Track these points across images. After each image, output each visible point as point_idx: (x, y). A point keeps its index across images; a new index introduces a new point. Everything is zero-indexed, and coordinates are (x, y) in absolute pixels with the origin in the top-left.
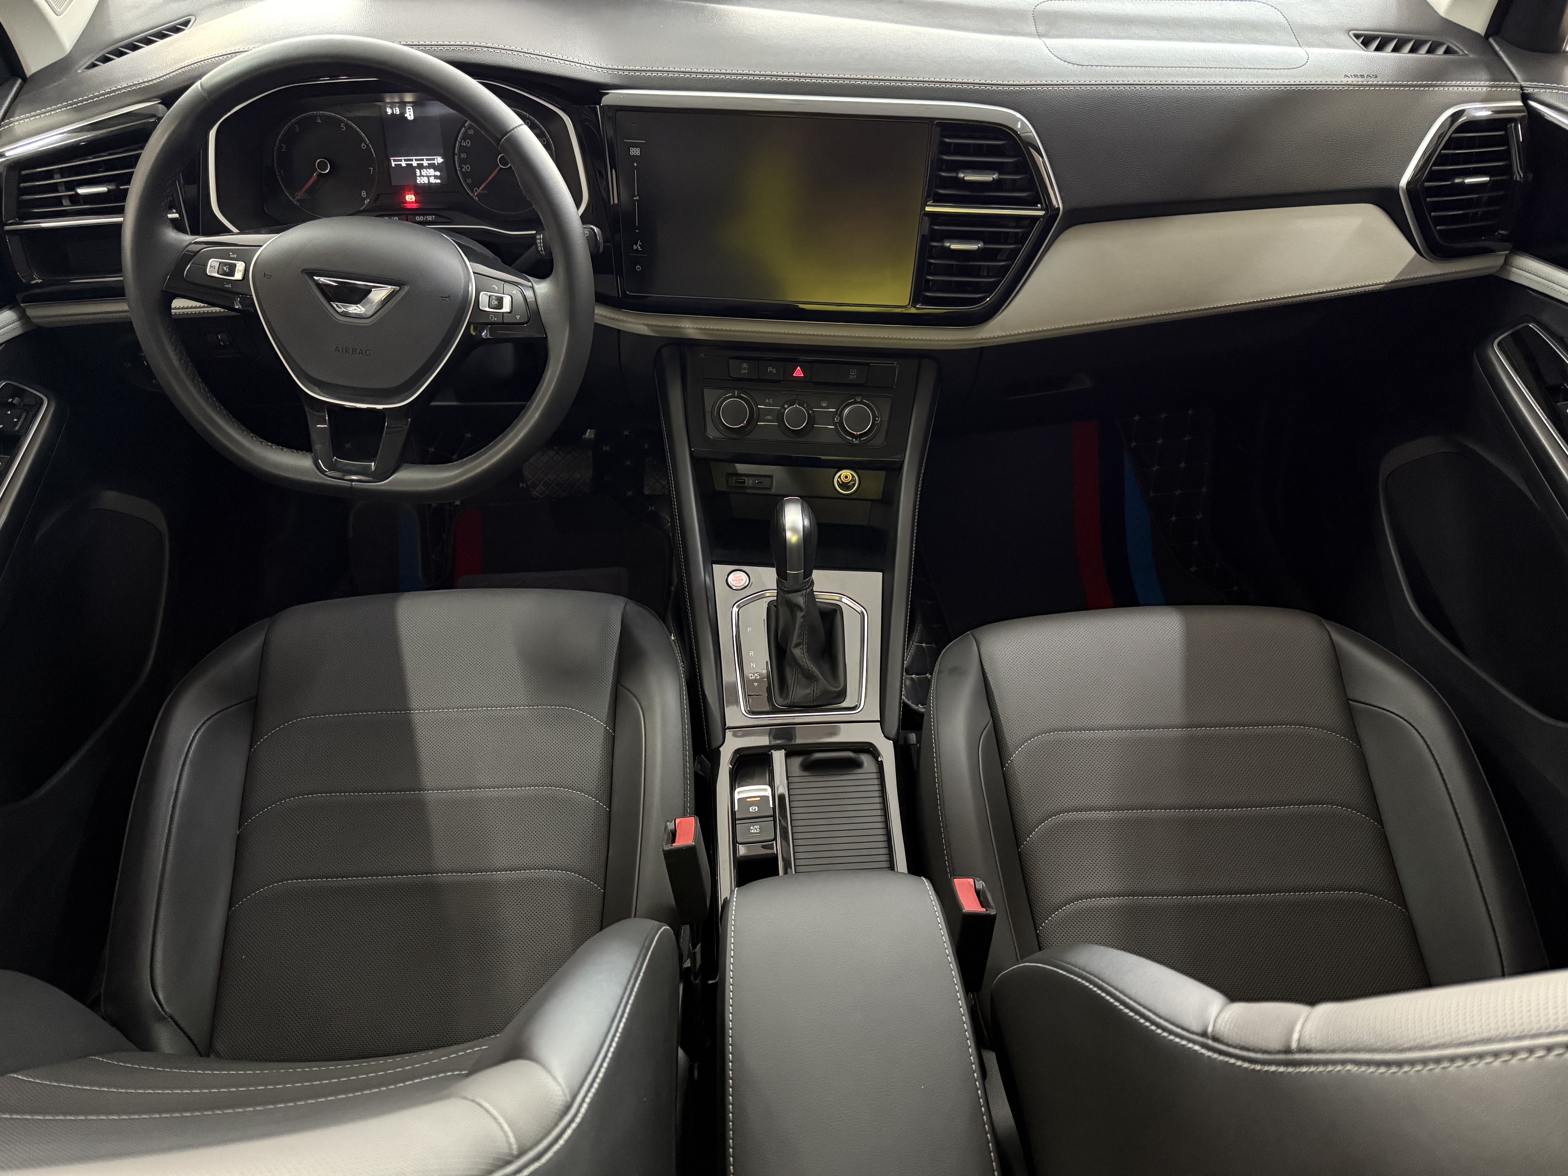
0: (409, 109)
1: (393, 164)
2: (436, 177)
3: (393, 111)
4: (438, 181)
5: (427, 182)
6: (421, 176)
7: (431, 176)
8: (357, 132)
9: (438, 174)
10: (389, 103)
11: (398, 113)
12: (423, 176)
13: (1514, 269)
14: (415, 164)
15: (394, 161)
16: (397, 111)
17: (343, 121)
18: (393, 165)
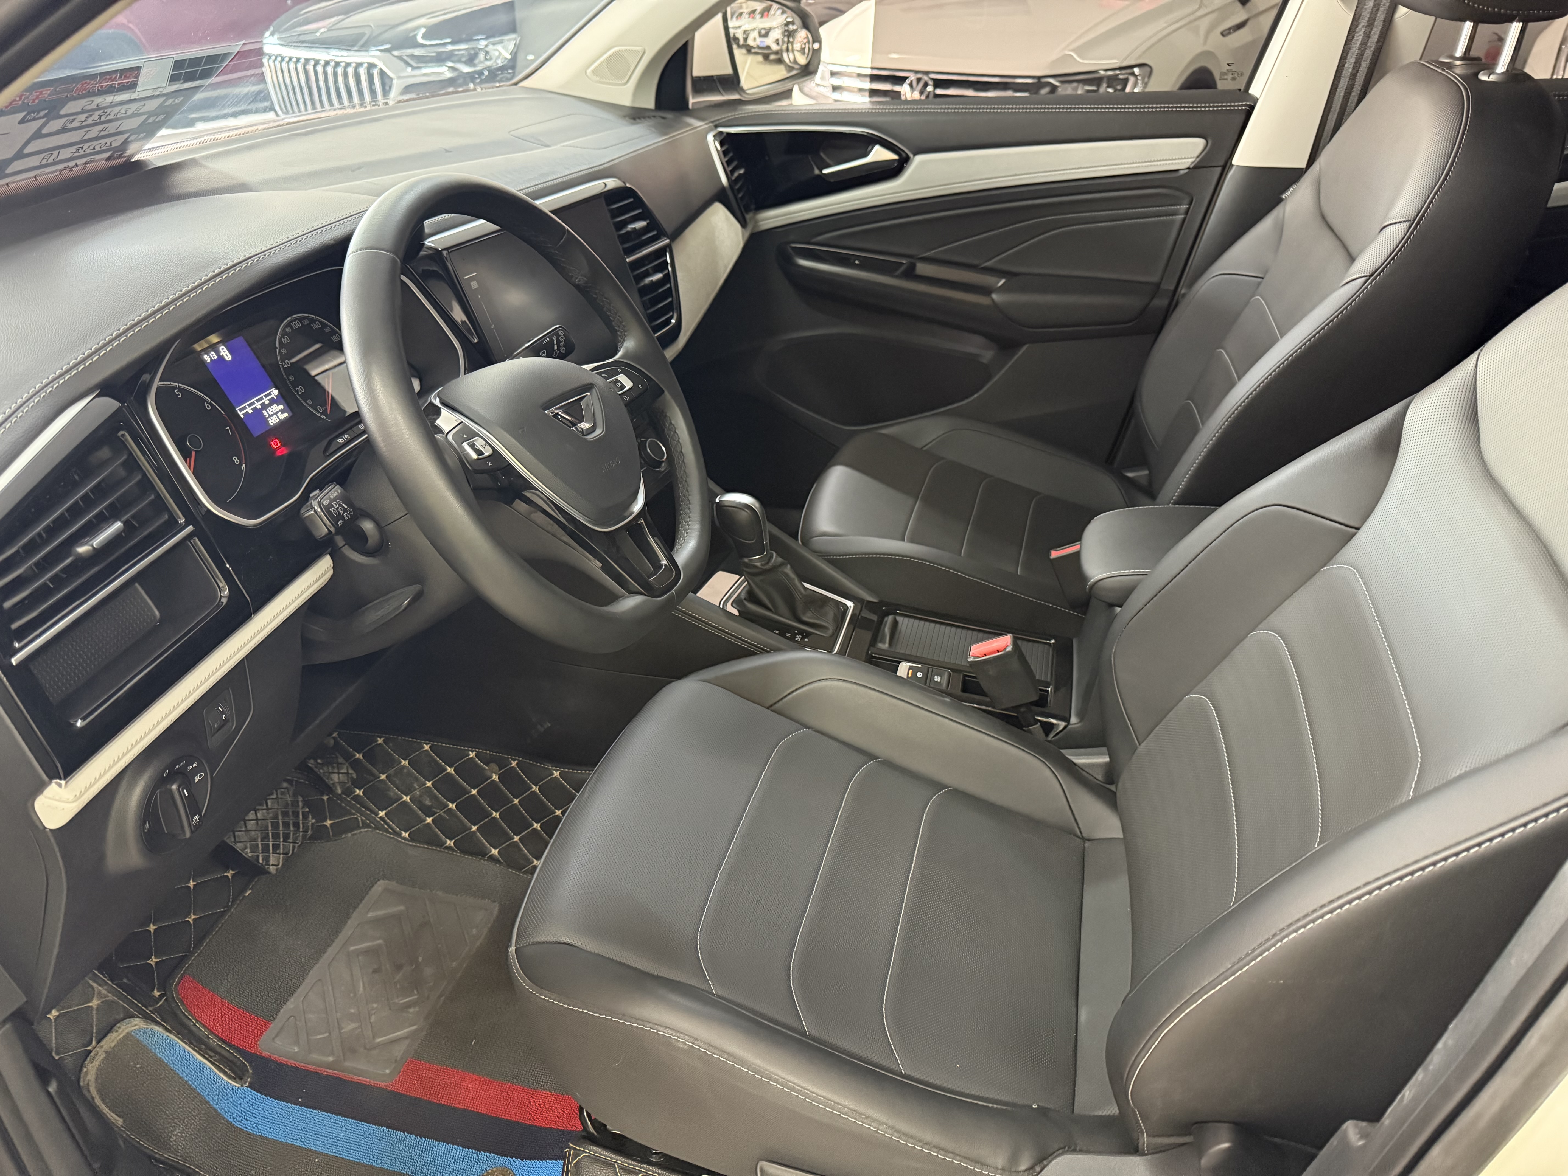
0: (223, 349)
1: (241, 414)
2: (282, 411)
3: (210, 357)
4: (286, 415)
5: (278, 421)
6: (270, 416)
7: (277, 412)
8: (192, 393)
9: (281, 407)
10: (203, 350)
11: (216, 357)
12: (272, 415)
13: (761, 223)
14: (258, 405)
15: (241, 410)
16: (214, 356)
17: (175, 388)
18: (242, 416)
